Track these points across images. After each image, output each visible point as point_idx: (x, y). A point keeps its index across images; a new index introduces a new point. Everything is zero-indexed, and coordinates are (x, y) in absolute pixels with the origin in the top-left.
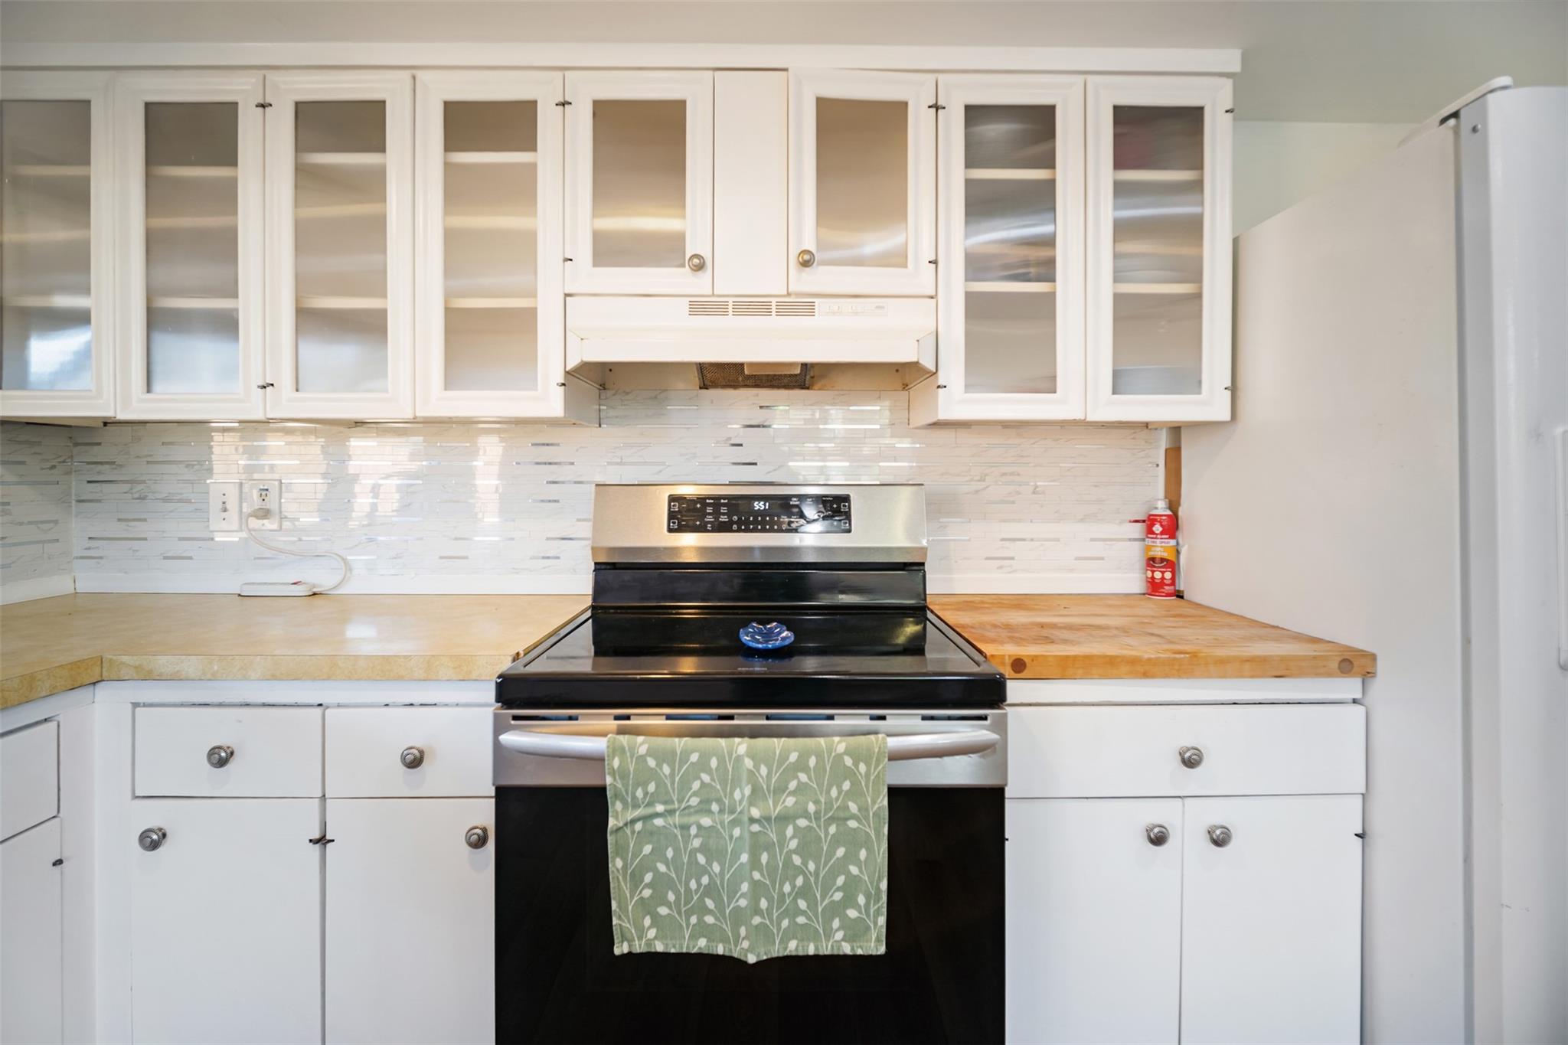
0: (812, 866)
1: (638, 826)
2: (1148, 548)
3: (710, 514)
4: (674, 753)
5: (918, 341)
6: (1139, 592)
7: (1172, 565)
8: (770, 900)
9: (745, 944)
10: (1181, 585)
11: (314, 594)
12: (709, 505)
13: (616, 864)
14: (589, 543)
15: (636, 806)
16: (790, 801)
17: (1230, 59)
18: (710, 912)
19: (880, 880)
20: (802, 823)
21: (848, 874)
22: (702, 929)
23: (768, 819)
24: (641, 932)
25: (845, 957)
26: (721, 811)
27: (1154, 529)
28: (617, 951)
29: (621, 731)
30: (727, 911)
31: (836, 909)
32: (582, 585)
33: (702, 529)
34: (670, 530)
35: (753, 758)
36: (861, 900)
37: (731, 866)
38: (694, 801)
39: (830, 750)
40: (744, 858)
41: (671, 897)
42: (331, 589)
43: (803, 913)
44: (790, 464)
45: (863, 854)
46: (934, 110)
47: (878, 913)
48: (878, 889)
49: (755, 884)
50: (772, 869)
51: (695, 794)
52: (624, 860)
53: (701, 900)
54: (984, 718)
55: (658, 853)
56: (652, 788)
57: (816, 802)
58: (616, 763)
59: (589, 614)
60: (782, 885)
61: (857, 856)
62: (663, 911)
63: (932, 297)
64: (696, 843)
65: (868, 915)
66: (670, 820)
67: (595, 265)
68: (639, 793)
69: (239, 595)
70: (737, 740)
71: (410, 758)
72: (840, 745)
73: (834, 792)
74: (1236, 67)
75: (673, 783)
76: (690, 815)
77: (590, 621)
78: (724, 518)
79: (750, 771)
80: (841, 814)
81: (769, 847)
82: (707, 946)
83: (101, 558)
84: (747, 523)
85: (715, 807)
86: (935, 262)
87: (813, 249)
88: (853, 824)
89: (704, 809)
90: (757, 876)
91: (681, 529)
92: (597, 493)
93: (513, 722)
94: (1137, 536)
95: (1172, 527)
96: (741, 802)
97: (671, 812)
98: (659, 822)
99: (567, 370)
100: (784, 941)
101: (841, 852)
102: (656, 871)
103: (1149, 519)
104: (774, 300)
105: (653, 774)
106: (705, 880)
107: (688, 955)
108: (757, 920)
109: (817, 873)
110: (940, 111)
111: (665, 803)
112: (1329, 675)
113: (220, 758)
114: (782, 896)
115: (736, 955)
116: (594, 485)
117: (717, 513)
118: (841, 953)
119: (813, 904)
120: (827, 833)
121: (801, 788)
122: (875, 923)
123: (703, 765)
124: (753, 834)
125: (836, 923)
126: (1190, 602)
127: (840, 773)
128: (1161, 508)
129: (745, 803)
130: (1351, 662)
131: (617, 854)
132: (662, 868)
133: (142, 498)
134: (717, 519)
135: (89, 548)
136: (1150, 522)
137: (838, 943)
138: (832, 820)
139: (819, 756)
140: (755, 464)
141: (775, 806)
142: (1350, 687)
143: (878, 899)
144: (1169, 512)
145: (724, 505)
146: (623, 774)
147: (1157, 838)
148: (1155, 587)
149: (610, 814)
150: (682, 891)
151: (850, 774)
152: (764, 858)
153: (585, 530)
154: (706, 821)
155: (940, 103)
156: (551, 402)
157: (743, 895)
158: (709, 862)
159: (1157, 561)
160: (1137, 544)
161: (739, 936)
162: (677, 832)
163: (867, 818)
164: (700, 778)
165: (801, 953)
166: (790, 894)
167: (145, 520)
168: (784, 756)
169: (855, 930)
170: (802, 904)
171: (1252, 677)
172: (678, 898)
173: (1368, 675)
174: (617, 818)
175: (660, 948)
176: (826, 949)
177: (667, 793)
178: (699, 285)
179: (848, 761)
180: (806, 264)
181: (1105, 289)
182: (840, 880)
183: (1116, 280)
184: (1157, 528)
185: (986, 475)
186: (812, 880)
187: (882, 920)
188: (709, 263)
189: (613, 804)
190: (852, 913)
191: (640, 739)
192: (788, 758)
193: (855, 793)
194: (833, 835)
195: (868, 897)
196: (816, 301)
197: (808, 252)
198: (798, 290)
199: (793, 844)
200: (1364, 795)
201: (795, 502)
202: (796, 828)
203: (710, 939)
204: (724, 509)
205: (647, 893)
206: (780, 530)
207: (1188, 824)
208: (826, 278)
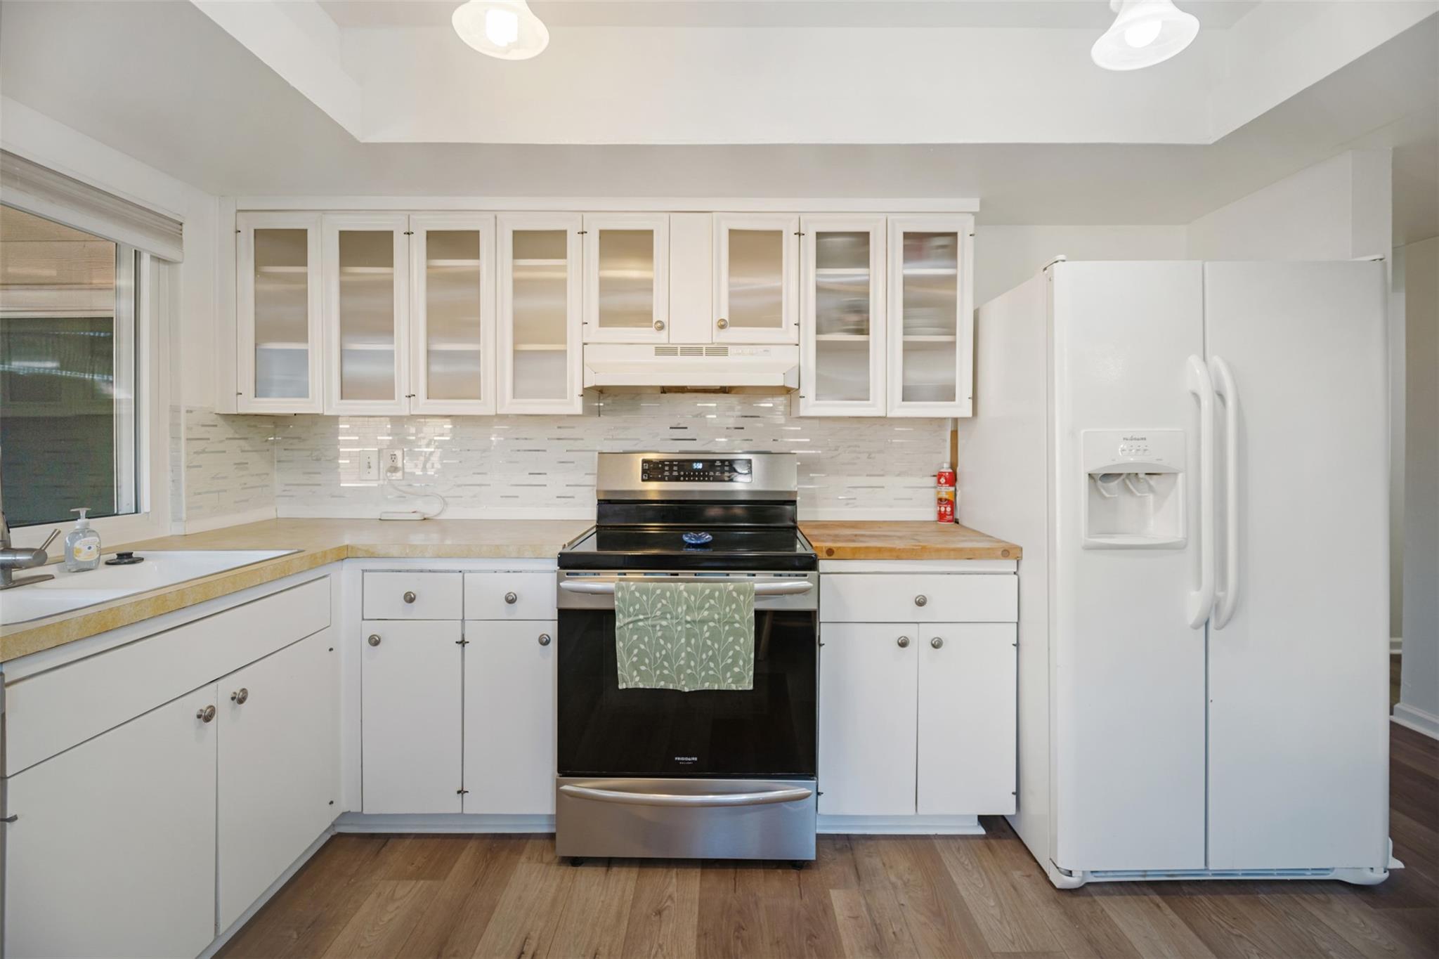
0: (716, 646)
1: (631, 626)
2: (938, 492)
3: (667, 471)
4: (648, 589)
5: (784, 374)
6: (933, 520)
7: (952, 503)
8: (696, 662)
9: (683, 683)
10: (958, 515)
11: (425, 519)
12: (667, 465)
13: (619, 645)
14: (595, 488)
15: (629, 616)
16: (706, 613)
17: (974, 204)
18: (666, 668)
19: (750, 653)
20: (712, 624)
21: (735, 650)
22: (662, 677)
23: (694, 621)
24: (632, 678)
25: (734, 691)
26: (672, 618)
27: (941, 480)
28: (620, 687)
29: (621, 580)
30: (675, 667)
31: (728, 668)
32: (590, 514)
33: (662, 479)
34: (643, 480)
35: (687, 592)
36: (741, 663)
37: (676, 645)
38: (658, 613)
39: (725, 589)
40: (683, 640)
41: (647, 661)
42: (436, 516)
43: (712, 669)
44: (717, 440)
45: (742, 640)
46: (798, 236)
47: (749, 670)
48: (750, 659)
49: (688, 654)
50: (697, 647)
51: (659, 610)
52: (624, 642)
53: (661, 662)
54: (805, 575)
55: (640, 639)
56: (637, 607)
57: (719, 614)
58: (620, 595)
59: (595, 530)
60: (701, 655)
61: (739, 641)
62: (643, 668)
63: (797, 345)
64: (659, 634)
65: (744, 670)
66: (646, 623)
67: (600, 326)
68: (631, 609)
69: (380, 519)
70: (680, 584)
71: (510, 598)
72: (731, 587)
73: (728, 609)
74: (977, 209)
75: (648, 604)
76: (656, 620)
77: (595, 534)
78: (675, 473)
79: (686, 598)
80: (732, 620)
81: (695, 636)
82: (665, 685)
83: (292, 496)
84: (689, 476)
85: (668, 616)
86: (798, 325)
87: (727, 319)
88: (737, 625)
89: (663, 617)
90: (689, 649)
91: (650, 479)
92: (599, 458)
93: (567, 576)
94: (933, 485)
95: (952, 479)
96: (682, 613)
97: (647, 619)
98: (641, 624)
99: (585, 386)
100: (703, 683)
101: (731, 639)
102: (639, 648)
103: (939, 475)
104: (704, 347)
105: (638, 600)
106: (664, 652)
107: (656, 689)
108: (689, 671)
109: (719, 649)
110: (801, 236)
111: (643, 614)
112: (997, 558)
113: (410, 599)
114: (702, 660)
115: (679, 689)
116: (597, 453)
117: (671, 470)
118: (730, 689)
119: (717, 665)
120: (724, 630)
121: (711, 607)
122: (748, 675)
123: (663, 595)
124: (687, 629)
125: (728, 675)
126: (963, 525)
127: (731, 600)
128: (946, 468)
129: (683, 614)
130: (1009, 552)
131: (620, 640)
132: (642, 647)
133: (318, 460)
134: (671, 473)
135: (284, 491)
136: (940, 476)
137: (729, 684)
138: (726, 623)
139: (720, 591)
140: (695, 440)
141: (698, 614)
142: (1010, 565)
143: (749, 664)
144: (950, 471)
145: (675, 465)
146: (623, 600)
147: (902, 643)
148: (942, 516)
149: (617, 620)
150: (652, 658)
151: (735, 600)
152: (693, 641)
153: (591, 480)
154: (664, 623)
155: (801, 232)
156: (577, 406)
157: (682, 659)
158: (666, 643)
159: (943, 500)
160: (933, 490)
161: (680, 678)
162: (650, 628)
163: (744, 622)
164: (661, 602)
165: (711, 688)
166: (705, 659)
167: (319, 473)
169: (738, 678)
170: (712, 665)
171: (955, 559)
172: (650, 662)
173: (1019, 559)
174: (620, 621)
175: (641, 686)
176: (724, 687)
177: (645, 609)
178: (661, 338)
179: (735, 594)
180: (722, 327)
181: (898, 339)
182: (731, 653)
183: (905, 334)
184: (943, 480)
185: (839, 447)
186: (717, 653)
187: (751, 673)
188: (666, 325)
189: (618, 615)
190: (736, 670)
191: (632, 583)
192: (704, 592)
193: (738, 610)
194: (727, 631)
195: (744, 661)
196: (730, 347)
197: (724, 320)
198: (718, 341)
199: (707, 635)
200: (1017, 623)
201: (718, 463)
202: (709, 626)
203: (666, 682)
204: (675, 468)
205: (635, 659)
206: (709, 481)
207: (921, 637)
208: (734, 334)
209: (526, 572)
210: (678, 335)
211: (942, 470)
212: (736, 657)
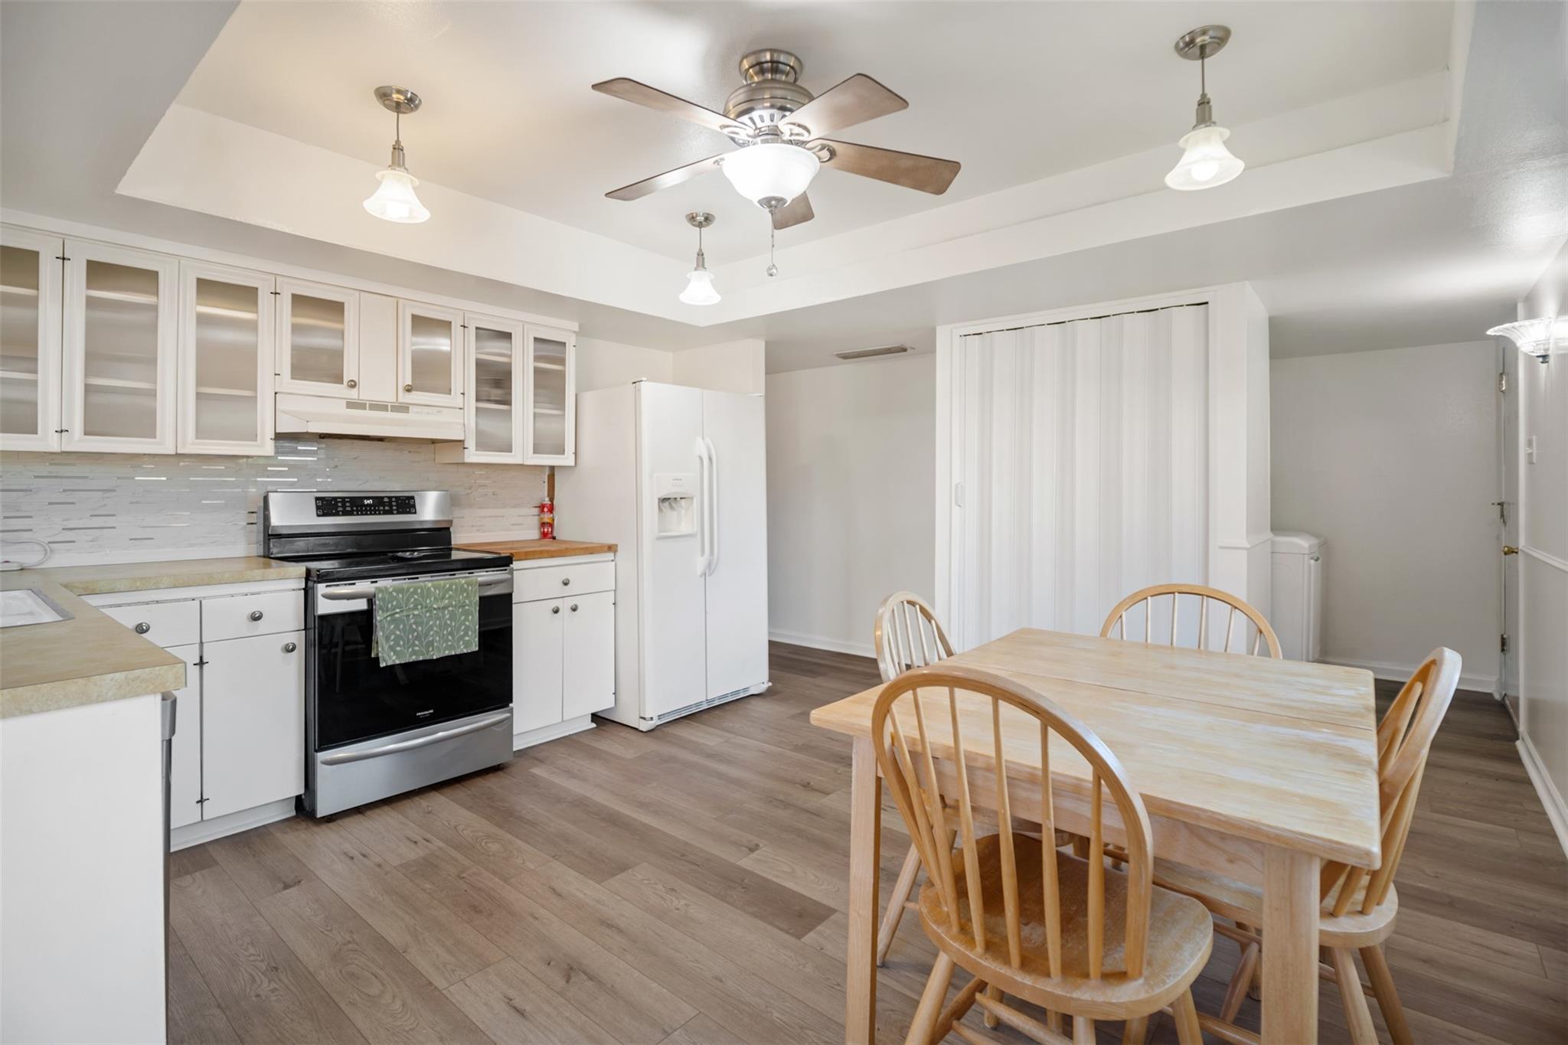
0: (453, 623)
1: (389, 618)
2: (541, 518)
3: (340, 507)
4: (403, 589)
5: (453, 430)
6: (537, 538)
7: (551, 525)
8: (439, 636)
9: (431, 654)
10: (554, 533)
11: (23, 569)
12: (339, 502)
13: (380, 634)
15: (388, 611)
16: (447, 601)
17: (575, 326)
18: (417, 645)
19: (476, 626)
20: (450, 609)
21: (466, 625)
22: (414, 652)
23: (439, 608)
24: (390, 657)
25: (465, 653)
26: (422, 608)
27: (543, 510)
28: (381, 666)
30: (425, 644)
31: (461, 638)
33: (337, 514)
34: (318, 516)
35: (433, 588)
36: (470, 633)
37: (425, 627)
38: (412, 606)
39: (459, 583)
40: (430, 623)
41: (402, 642)
42: (36, 565)
43: (450, 641)
46: (463, 327)
47: (475, 637)
48: (475, 629)
49: (435, 632)
50: (440, 626)
51: (412, 603)
52: (383, 632)
53: (413, 642)
55: (397, 627)
56: (395, 603)
57: (455, 601)
58: (380, 597)
60: (443, 631)
62: (399, 648)
63: (460, 409)
64: (412, 621)
65: (472, 638)
66: (401, 614)
67: (292, 378)
68: (390, 606)
71: (254, 616)
72: (463, 581)
73: (461, 597)
74: (577, 329)
75: (403, 600)
76: (409, 611)
78: (348, 509)
79: (432, 592)
80: (464, 604)
81: (439, 618)
84: (362, 511)
85: (419, 607)
86: (463, 394)
87: (411, 385)
89: (415, 608)
90: (435, 628)
91: (324, 515)
94: (535, 514)
95: (551, 509)
96: (429, 603)
97: (402, 611)
98: (397, 616)
99: (277, 432)
100: (444, 651)
101: (463, 618)
102: (395, 634)
104: (389, 404)
105: (396, 598)
106: (415, 634)
107: (409, 662)
108: (435, 645)
109: (455, 626)
110: (466, 328)
111: (399, 608)
112: (605, 552)
113: (142, 629)
114: (443, 635)
115: (428, 658)
117: (344, 506)
118: (463, 652)
119: (453, 637)
120: (458, 612)
121: (450, 596)
122: (475, 640)
123: (415, 592)
124: (433, 614)
125: (461, 643)
126: (558, 540)
127: (463, 590)
128: (546, 501)
129: (431, 604)
131: (381, 630)
132: (398, 632)
134: (344, 509)
136: (542, 507)
137: (462, 649)
138: (460, 606)
139: (456, 584)
141: (442, 603)
142: (610, 556)
143: (475, 633)
144: (550, 502)
145: (348, 502)
146: (383, 599)
147: (556, 611)
148: (544, 535)
150: (406, 640)
151: (466, 590)
152: (438, 622)
154: (416, 612)
155: (466, 325)
156: (268, 448)
157: (430, 636)
158: (417, 627)
159: (545, 524)
160: (537, 517)
161: (428, 651)
162: (405, 618)
163: (472, 607)
164: (414, 597)
165: (450, 655)
166: (446, 634)
168: (445, 586)
169: (467, 645)
170: (450, 637)
171: (584, 554)
172: (404, 643)
173: (615, 552)
174: (380, 616)
175: (398, 662)
176: (458, 652)
177: (401, 604)
178: (353, 394)
179: (466, 586)
180: (409, 391)
181: (530, 410)
182: (463, 628)
183: (535, 407)
184: (545, 510)
186: (454, 628)
187: (477, 639)
188: (356, 384)
189: (379, 611)
190: (467, 638)
193: (468, 597)
194: (461, 612)
195: (472, 632)
196: (411, 407)
197: (408, 385)
198: (404, 401)
199: (448, 616)
200: (615, 591)
201: (386, 500)
202: (449, 611)
203: (416, 656)
204: (348, 504)
205: (392, 643)
206: (380, 514)
207: (565, 606)
208: (416, 397)
209: (266, 592)
210: (366, 393)
211: (544, 503)
212: (467, 628)
